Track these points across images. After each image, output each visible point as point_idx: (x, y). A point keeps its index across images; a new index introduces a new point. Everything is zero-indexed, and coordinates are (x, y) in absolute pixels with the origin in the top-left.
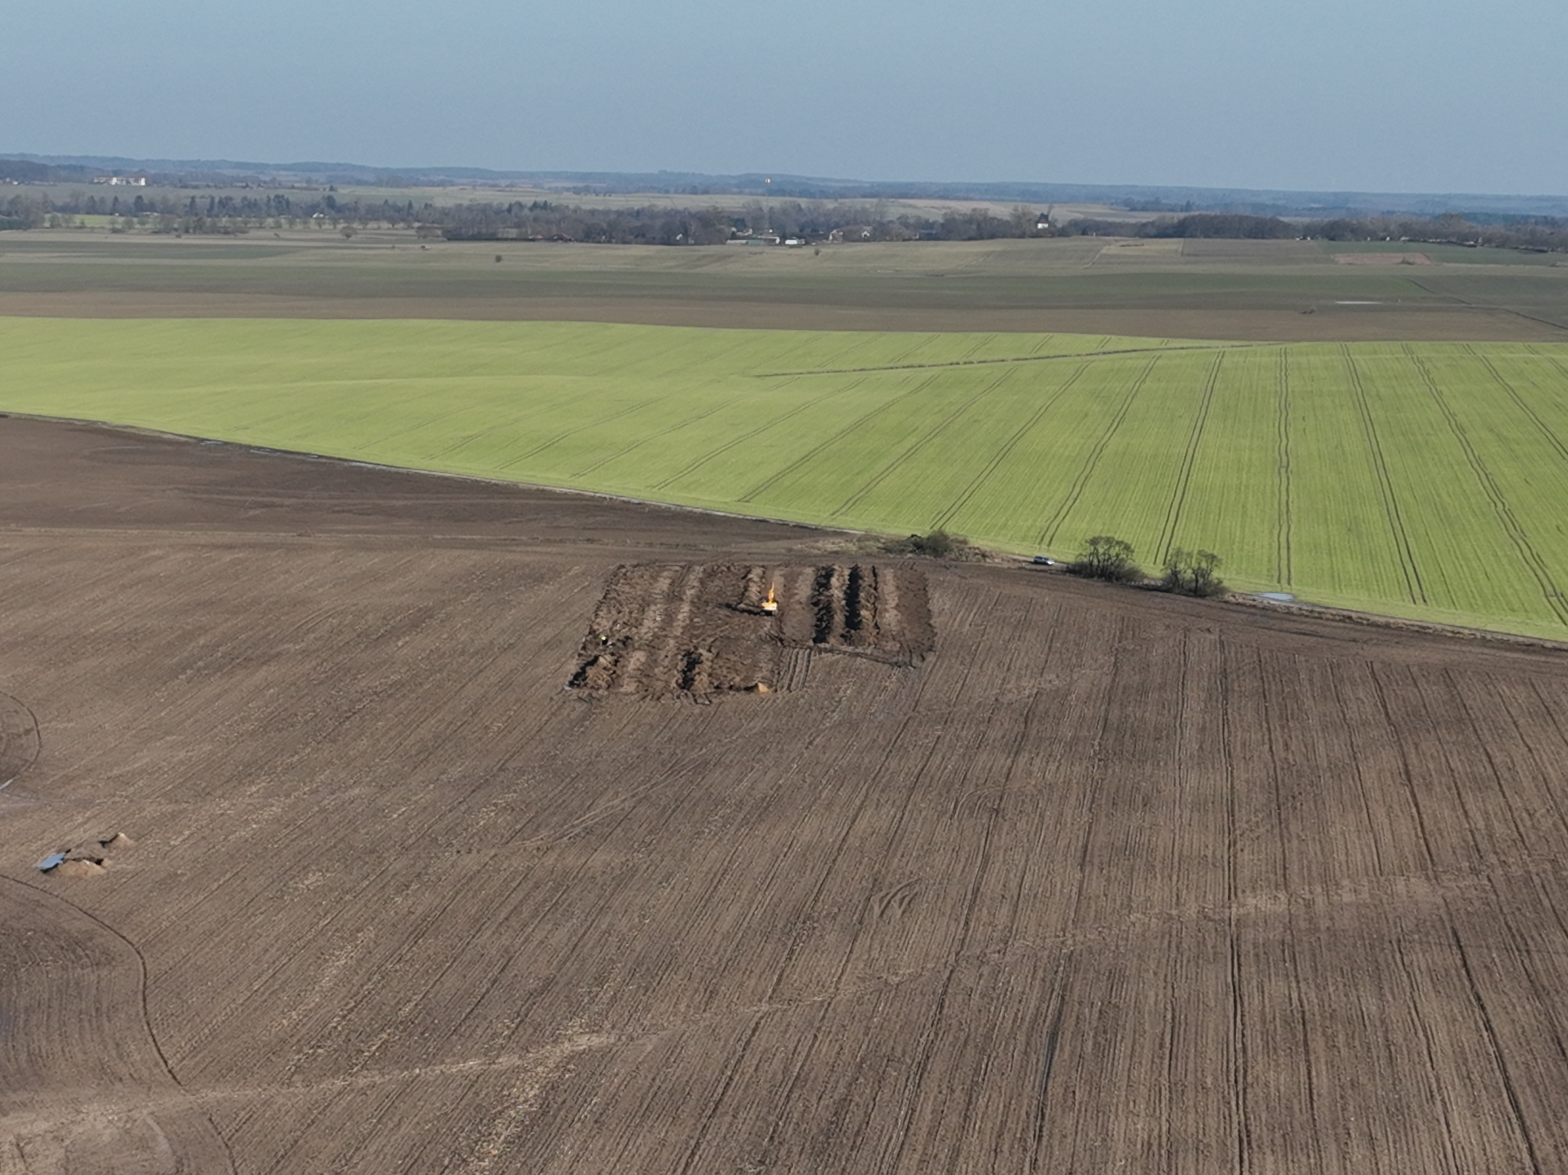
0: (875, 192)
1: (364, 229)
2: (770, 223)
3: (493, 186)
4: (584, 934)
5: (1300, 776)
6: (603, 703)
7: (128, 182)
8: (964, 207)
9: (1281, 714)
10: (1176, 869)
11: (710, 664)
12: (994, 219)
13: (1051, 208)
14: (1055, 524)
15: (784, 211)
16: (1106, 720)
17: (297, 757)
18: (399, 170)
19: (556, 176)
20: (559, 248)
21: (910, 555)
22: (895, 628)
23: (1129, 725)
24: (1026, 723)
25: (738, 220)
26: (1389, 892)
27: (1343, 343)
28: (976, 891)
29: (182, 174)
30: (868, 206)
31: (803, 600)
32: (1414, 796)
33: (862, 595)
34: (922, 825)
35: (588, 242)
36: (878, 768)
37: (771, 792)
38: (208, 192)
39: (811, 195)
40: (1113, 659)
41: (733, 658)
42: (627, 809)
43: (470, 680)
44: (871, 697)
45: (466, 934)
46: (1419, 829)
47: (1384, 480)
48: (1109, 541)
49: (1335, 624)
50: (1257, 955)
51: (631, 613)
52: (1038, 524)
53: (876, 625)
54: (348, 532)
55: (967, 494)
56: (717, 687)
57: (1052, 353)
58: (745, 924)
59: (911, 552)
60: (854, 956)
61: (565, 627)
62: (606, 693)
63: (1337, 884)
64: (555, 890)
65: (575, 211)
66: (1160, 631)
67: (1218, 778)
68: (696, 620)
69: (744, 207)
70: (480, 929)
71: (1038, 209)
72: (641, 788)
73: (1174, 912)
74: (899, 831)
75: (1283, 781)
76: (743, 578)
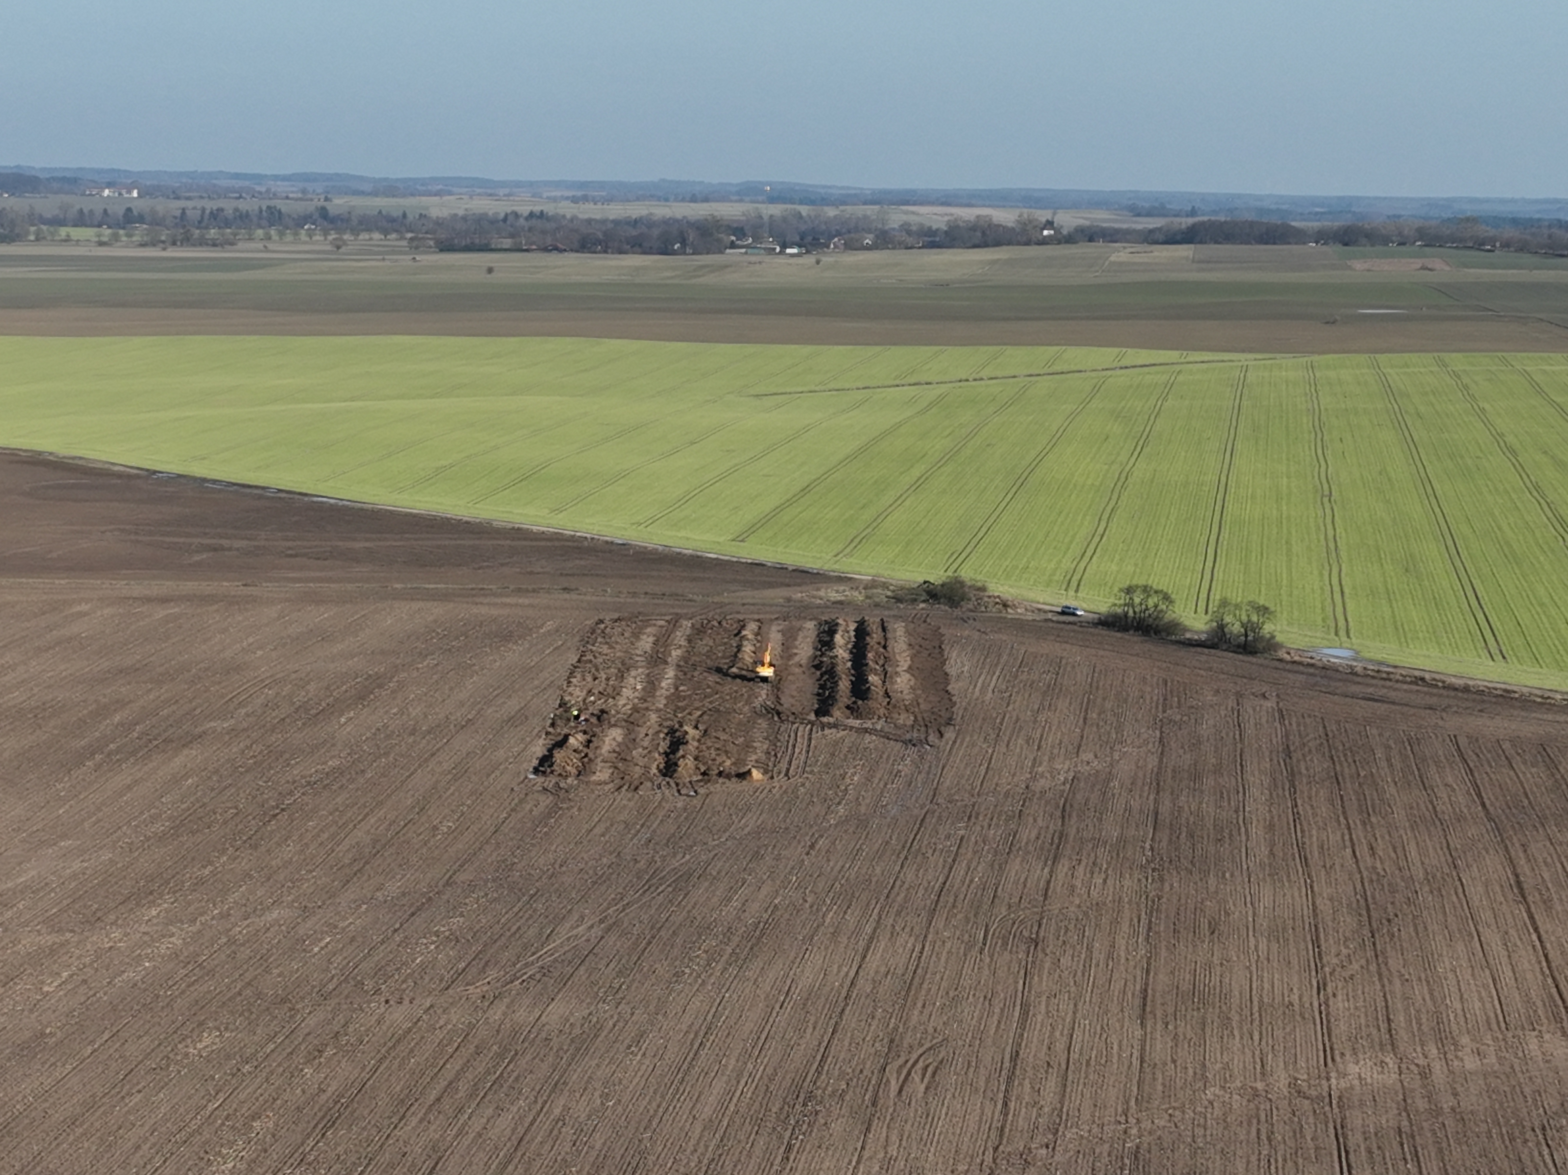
0: (879, 199)
1: (356, 240)
2: (770, 231)
3: (491, 195)
4: (532, 1124)
5: (1393, 892)
6: (571, 796)
7: (120, 194)
8: (968, 214)
9: (1360, 806)
10: (1257, 1022)
11: (696, 744)
12: (999, 226)
13: (1054, 214)
14: (1082, 565)
15: (784, 219)
16: (1157, 814)
17: (210, 868)
18: (397, 180)
19: (558, 184)
20: (554, 259)
21: (922, 605)
22: (908, 697)
23: (1183, 821)
24: (1063, 817)
25: (737, 228)
26: (1520, 1054)
27: (1372, 356)
28: (1015, 1056)
29: (177, 185)
30: (869, 213)
31: (803, 662)
32: (1531, 917)
33: (870, 655)
34: (947, 962)
35: (583, 252)
36: (892, 881)
37: (766, 916)
38: (199, 204)
39: (811, 202)
40: (1158, 733)
41: (723, 736)
42: (594, 941)
43: (420, 766)
44: (881, 785)
45: (386, 1122)
46: (1544, 964)
47: (1437, 510)
48: (1146, 589)
49: (1405, 687)
50: (1370, 1152)
51: (608, 679)
52: (1062, 565)
53: (886, 693)
54: (299, 580)
55: (984, 529)
56: (704, 774)
57: (1065, 368)
58: (732, 1107)
59: (924, 601)
60: (866, 1154)
61: (533, 697)
62: (576, 782)
63: (1455, 1044)
64: (501, 1056)
65: (572, 220)
66: (1210, 698)
67: (1296, 894)
68: (681, 688)
69: (744, 214)
70: (404, 1116)
71: (1043, 216)
72: (610, 911)
73: (1260, 1085)
74: (919, 971)
75: (1374, 898)
76: (736, 635)
